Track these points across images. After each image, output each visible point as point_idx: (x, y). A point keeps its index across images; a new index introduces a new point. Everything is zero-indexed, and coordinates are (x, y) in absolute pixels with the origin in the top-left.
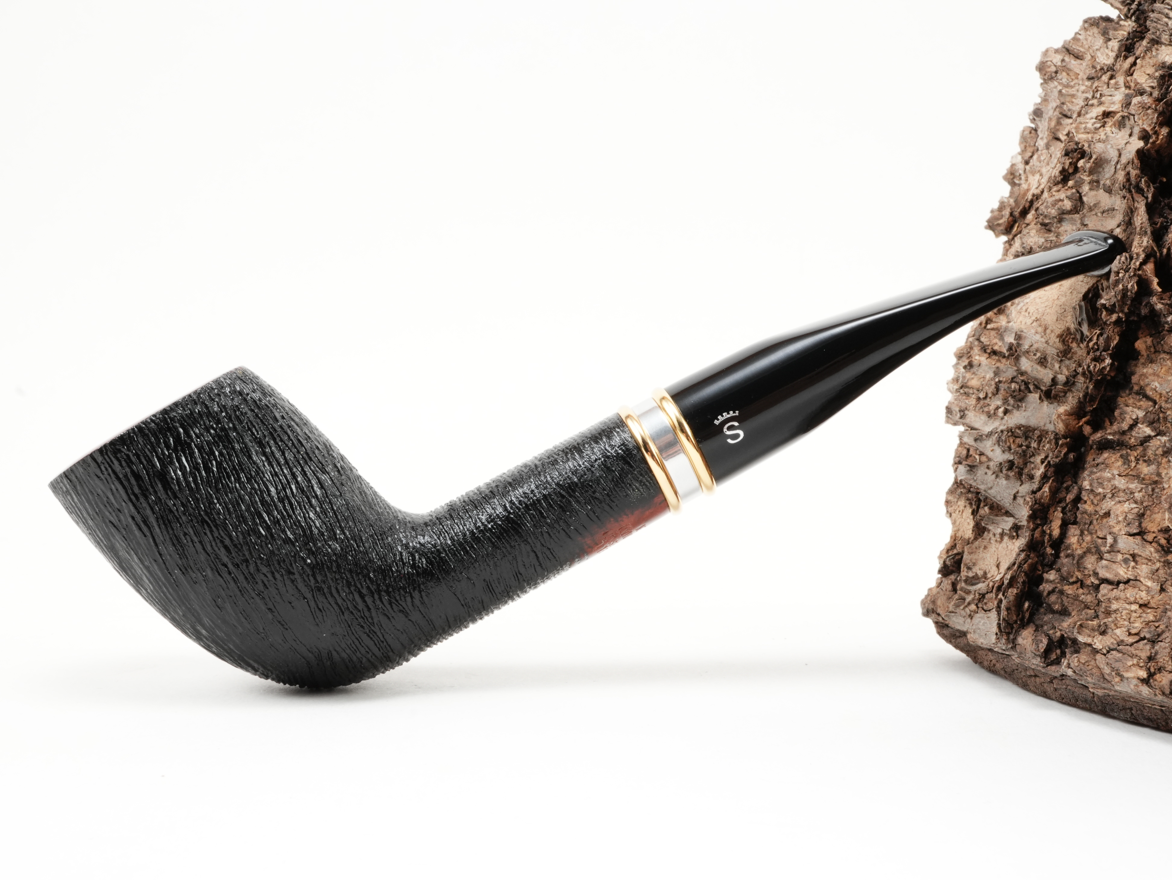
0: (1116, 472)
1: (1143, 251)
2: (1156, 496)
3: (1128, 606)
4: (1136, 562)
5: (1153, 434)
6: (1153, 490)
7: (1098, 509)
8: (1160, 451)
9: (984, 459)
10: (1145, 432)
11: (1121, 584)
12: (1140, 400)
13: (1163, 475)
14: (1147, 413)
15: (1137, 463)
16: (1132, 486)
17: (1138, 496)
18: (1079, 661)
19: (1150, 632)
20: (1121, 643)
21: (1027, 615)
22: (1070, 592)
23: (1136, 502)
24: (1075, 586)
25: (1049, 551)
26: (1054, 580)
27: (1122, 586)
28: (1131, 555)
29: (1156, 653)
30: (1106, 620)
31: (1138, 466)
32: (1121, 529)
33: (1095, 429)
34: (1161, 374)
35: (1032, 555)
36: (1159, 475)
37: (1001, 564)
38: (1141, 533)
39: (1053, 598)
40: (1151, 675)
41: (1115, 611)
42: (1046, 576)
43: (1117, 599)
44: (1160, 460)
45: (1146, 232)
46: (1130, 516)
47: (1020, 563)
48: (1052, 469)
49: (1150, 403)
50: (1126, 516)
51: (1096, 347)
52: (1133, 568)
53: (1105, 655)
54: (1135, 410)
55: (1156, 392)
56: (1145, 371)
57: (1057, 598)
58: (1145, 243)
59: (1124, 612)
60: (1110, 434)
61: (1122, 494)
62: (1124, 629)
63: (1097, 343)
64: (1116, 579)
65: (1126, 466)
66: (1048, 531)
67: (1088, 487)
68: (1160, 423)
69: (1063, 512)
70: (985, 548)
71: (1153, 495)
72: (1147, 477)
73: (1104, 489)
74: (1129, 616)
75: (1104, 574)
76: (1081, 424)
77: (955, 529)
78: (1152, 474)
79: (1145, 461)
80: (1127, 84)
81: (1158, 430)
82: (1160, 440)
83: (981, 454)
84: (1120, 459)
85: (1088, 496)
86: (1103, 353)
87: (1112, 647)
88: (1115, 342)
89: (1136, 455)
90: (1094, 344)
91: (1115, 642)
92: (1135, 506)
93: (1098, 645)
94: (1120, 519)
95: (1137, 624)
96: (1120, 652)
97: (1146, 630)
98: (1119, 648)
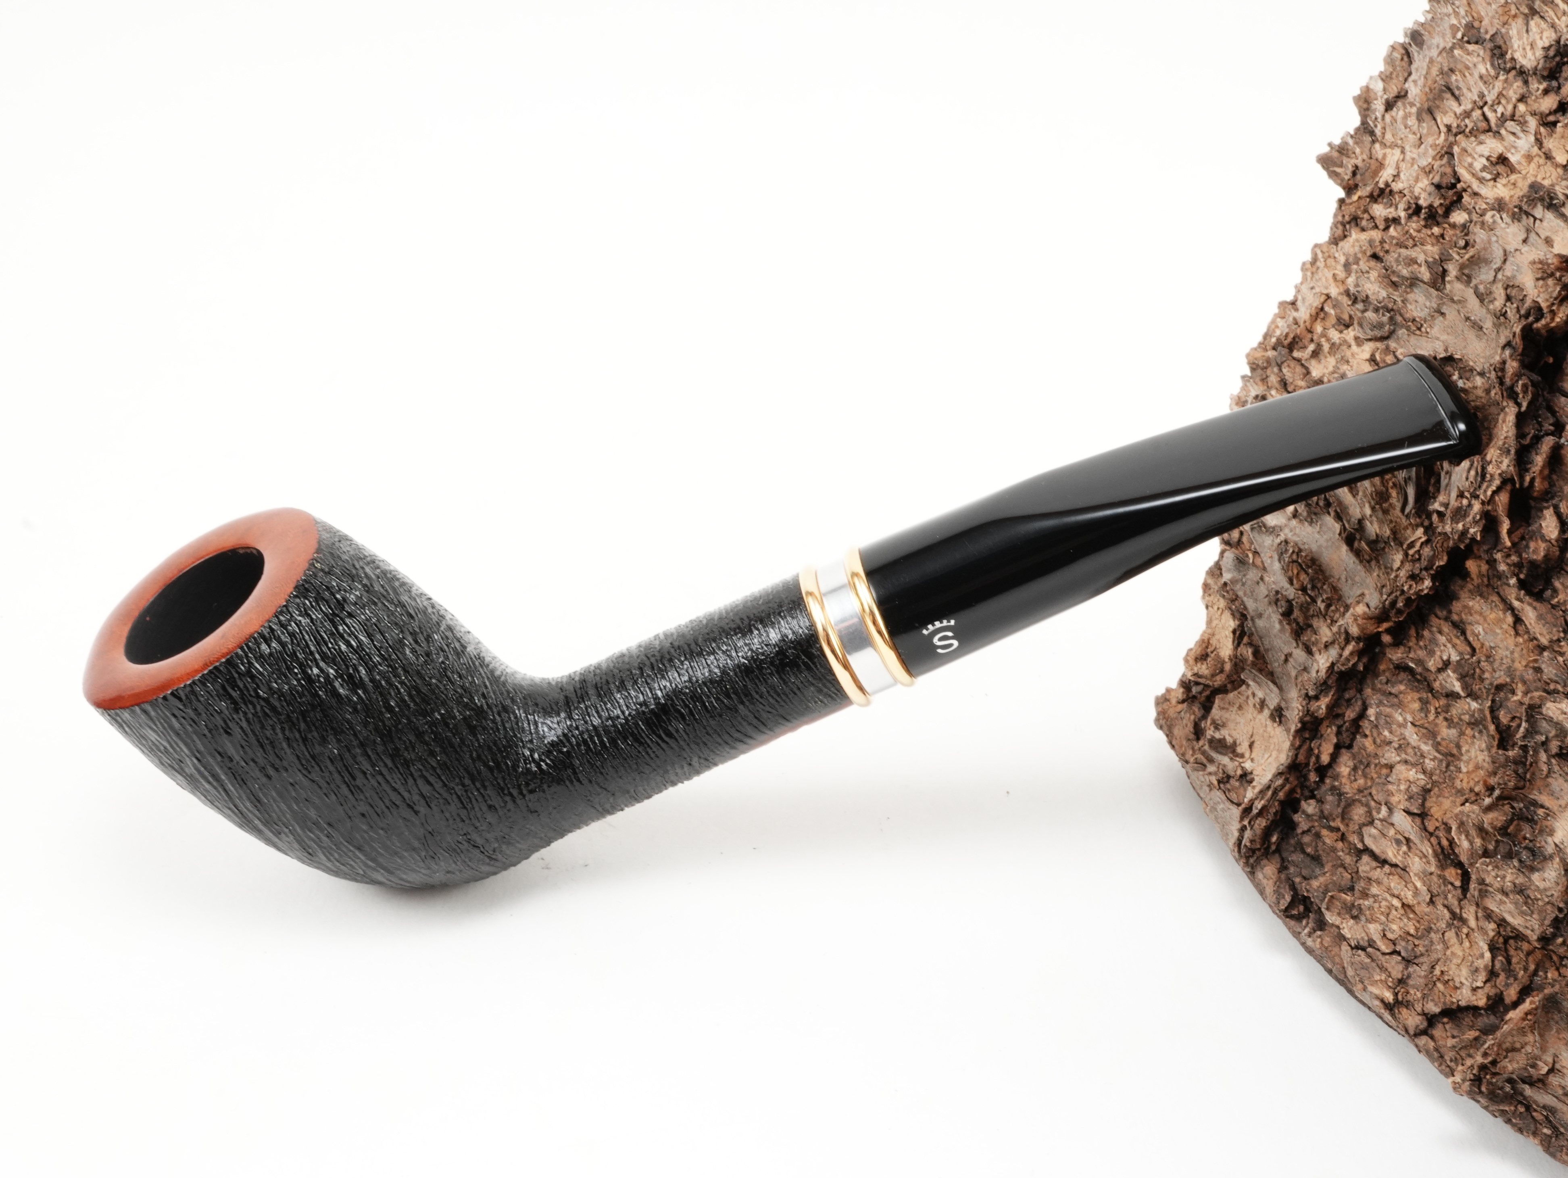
0: (1409, 718)
1: (1500, 474)
2: (1450, 776)
3: (1389, 898)
4: (1409, 848)
5: (1462, 694)
6: (1448, 766)
7: (1380, 753)
8: (1466, 718)
9: (1258, 562)
10: (1454, 686)
11: (1387, 866)
12: (1458, 638)
13: (1464, 750)
14: (1461, 659)
15: (1437, 717)
16: (1425, 748)
17: (1429, 764)
18: (1321, 943)
19: (1406, 950)
20: (1371, 943)
21: (1273, 847)
22: (1328, 841)
23: (1424, 772)
24: (1335, 835)
25: (1313, 777)
26: (1313, 815)
27: (1387, 868)
28: (1405, 838)
29: (1409, 977)
30: (1361, 901)
31: (1437, 721)
32: (1399, 799)
33: (1397, 643)
34: (1488, 619)
35: (1291, 779)
36: (1458, 747)
37: (1256, 745)
38: (1422, 815)
39: (1306, 839)
40: (1398, 1003)
41: (1374, 896)
42: (1304, 804)
43: (1379, 883)
44: (1464, 728)
45: (1508, 451)
46: (1414, 789)
47: (1276, 789)
48: (1334, 678)
49: (1468, 649)
50: (1410, 787)
51: (1417, 557)
52: (1405, 853)
53: (1352, 948)
54: (1449, 645)
55: (1478, 640)
56: (1471, 604)
57: (1312, 841)
58: (1504, 467)
59: (1384, 903)
60: (1412, 660)
61: (1410, 751)
62: (1380, 928)
63: (1419, 551)
64: (1383, 857)
65: (1423, 715)
66: (1316, 751)
67: (1372, 718)
68: (1474, 679)
69: (1339, 733)
70: (1240, 708)
71: (1446, 772)
72: (1444, 743)
73: (1391, 732)
74: (1388, 911)
75: (1369, 842)
76: (1380, 630)
77: (1210, 631)
78: (1451, 742)
79: (1446, 719)
80: (1539, 137)
81: (1469, 689)
82: (1469, 704)
83: (1256, 553)
84: (1418, 702)
85: (1371, 731)
86: (1424, 573)
87: (1362, 943)
88: (1442, 563)
89: (1437, 706)
90: (1416, 552)
91: (1366, 938)
92: (1422, 777)
93: (1346, 932)
94: (1402, 787)
95: (1394, 927)
96: (1369, 956)
97: (1403, 943)
98: (1369, 950)
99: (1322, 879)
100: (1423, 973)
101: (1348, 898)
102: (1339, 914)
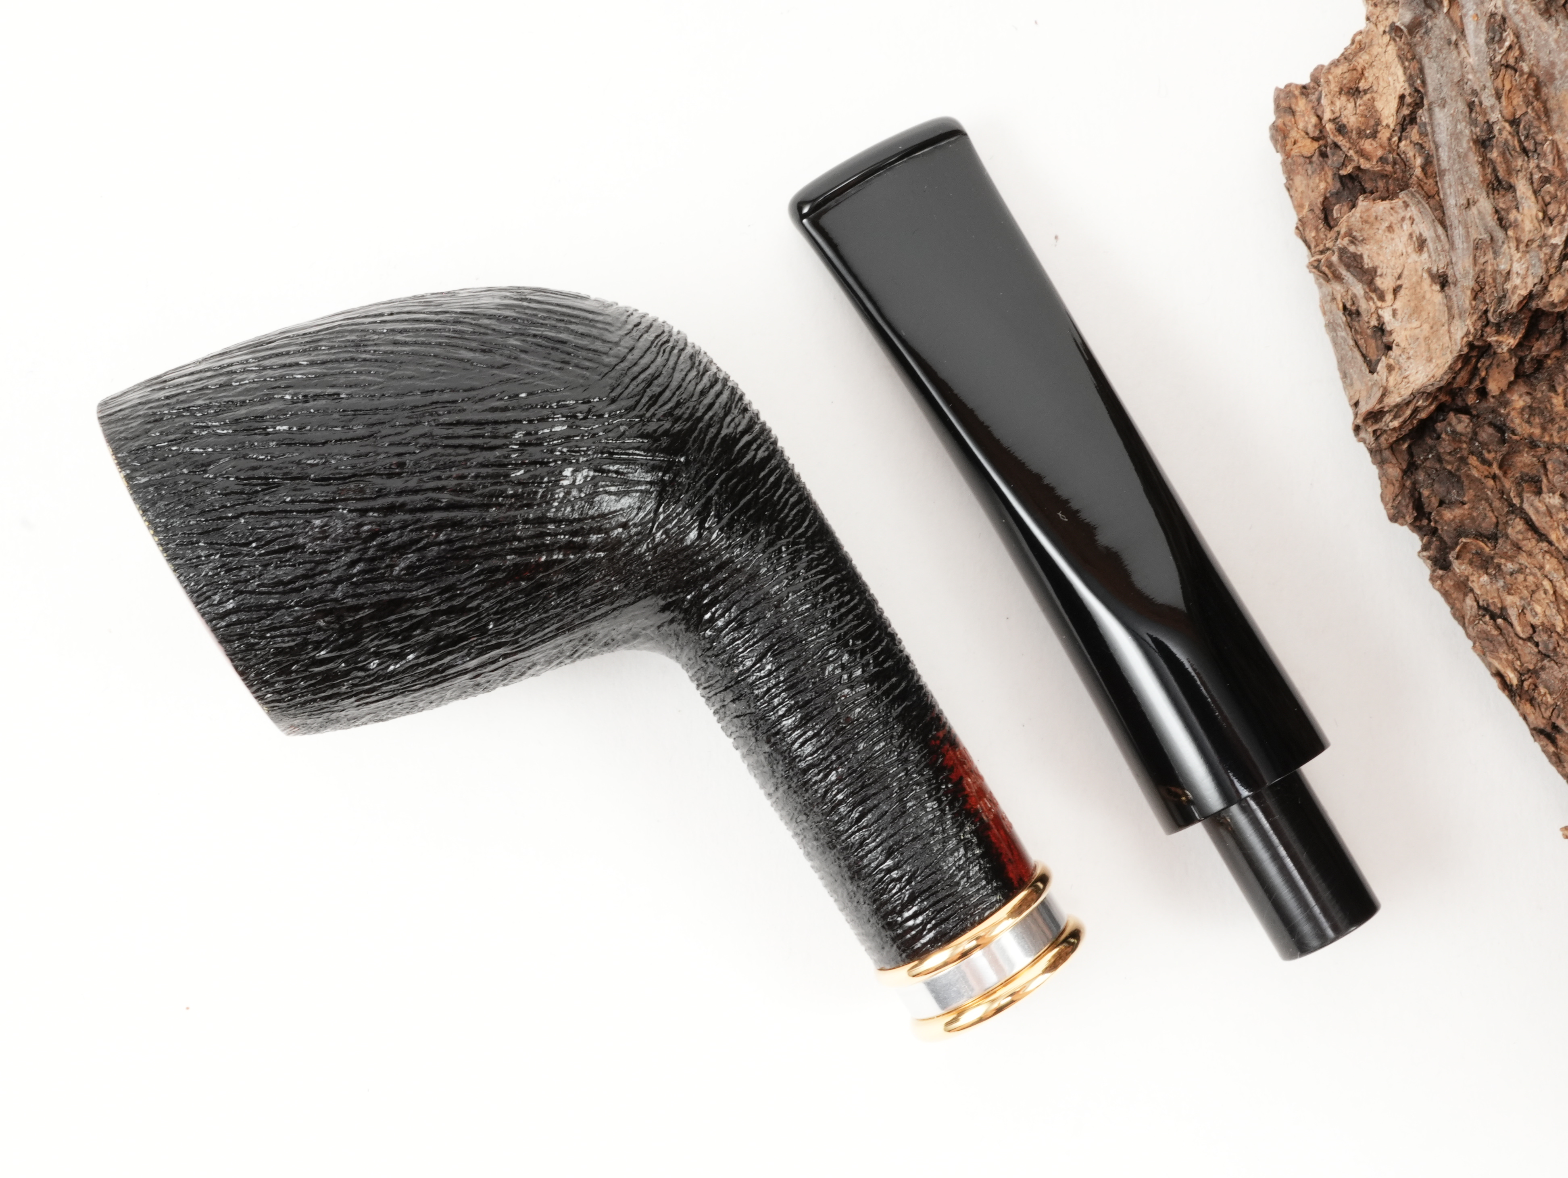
3: (1539, 576)
20: (1503, 614)
22: (1475, 471)
26: (1461, 434)
27: (1544, 545)
30: (1503, 561)
41: (1520, 565)
43: (1530, 554)
53: (1479, 606)
59: (1531, 578)
62: (1519, 603)
64: (1543, 532)
66: (1483, 374)
70: (1391, 227)
74: (1534, 587)
75: (1529, 508)
91: (1499, 605)
93: (1475, 587)
95: (1538, 609)
96: (1498, 628)
97: (1545, 637)
98: (1500, 621)
99: (1458, 511)
100: (1560, 676)
101: (1487, 549)
102: (1471, 563)
